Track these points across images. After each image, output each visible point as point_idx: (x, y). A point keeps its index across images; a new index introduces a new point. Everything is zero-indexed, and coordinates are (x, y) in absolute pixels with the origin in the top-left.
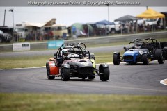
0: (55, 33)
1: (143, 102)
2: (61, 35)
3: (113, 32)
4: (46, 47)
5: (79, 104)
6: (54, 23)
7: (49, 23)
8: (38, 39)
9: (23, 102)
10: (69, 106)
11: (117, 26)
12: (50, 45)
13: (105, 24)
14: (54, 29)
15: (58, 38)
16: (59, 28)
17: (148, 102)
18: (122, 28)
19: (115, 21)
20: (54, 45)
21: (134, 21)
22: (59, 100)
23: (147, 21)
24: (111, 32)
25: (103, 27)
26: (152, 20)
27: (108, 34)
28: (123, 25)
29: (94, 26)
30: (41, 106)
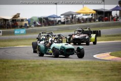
0: (19, 23)
1: (86, 64)
2: (24, 25)
3: (60, 23)
4: (13, 33)
5: (51, 65)
6: (19, 16)
7: (15, 17)
8: (8, 28)
9: (21, 64)
10: (46, 66)
11: (63, 19)
12: (16, 32)
13: (54, 18)
14: (18, 20)
15: (21, 27)
16: (22, 20)
17: (88, 64)
18: (66, 20)
19: (61, 15)
20: (19, 32)
21: (74, 16)
22: (40, 63)
23: (83, 15)
24: (58, 23)
25: (52, 19)
26: (86, 15)
27: (56, 24)
28: (67, 18)
29: (46, 19)
30: (31, 66)
